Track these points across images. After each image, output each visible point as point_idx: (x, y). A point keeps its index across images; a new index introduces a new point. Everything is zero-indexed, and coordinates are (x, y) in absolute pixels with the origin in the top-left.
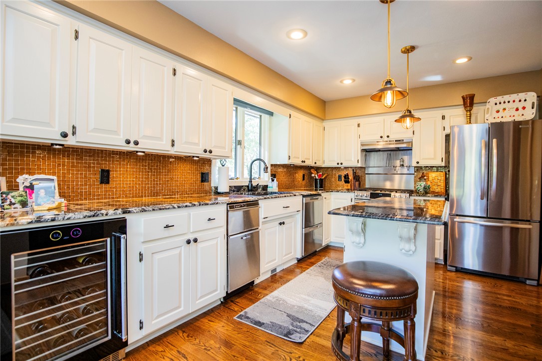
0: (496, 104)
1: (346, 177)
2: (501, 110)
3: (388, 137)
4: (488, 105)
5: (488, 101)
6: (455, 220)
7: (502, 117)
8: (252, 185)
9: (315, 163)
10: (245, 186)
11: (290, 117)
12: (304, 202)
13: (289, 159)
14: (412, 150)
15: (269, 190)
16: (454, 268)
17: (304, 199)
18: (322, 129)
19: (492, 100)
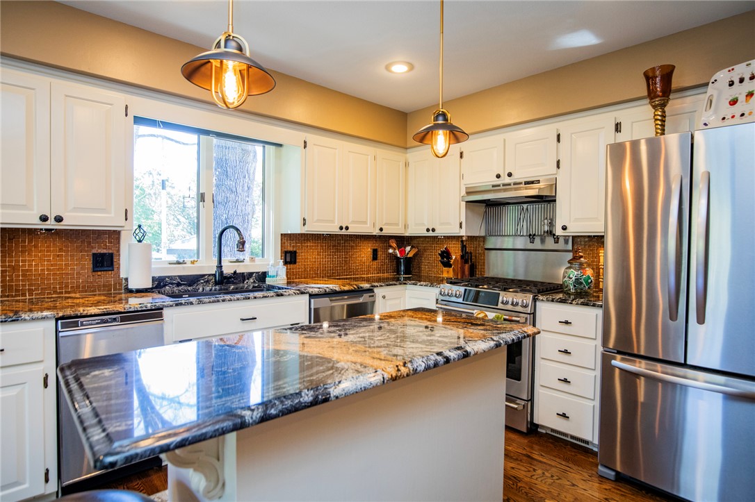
0: (731, 84)
1: (446, 255)
2: (742, 98)
3: (510, 175)
4: (711, 90)
5: (712, 80)
6: (614, 362)
7: (743, 115)
8: (222, 272)
9: (381, 230)
10: (209, 275)
11: (305, 147)
12: (312, 307)
13: (304, 224)
14: (555, 201)
15: (269, 281)
16: (613, 473)
17: (312, 300)
18: (402, 164)
19: (723, 76)
